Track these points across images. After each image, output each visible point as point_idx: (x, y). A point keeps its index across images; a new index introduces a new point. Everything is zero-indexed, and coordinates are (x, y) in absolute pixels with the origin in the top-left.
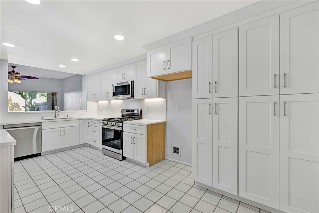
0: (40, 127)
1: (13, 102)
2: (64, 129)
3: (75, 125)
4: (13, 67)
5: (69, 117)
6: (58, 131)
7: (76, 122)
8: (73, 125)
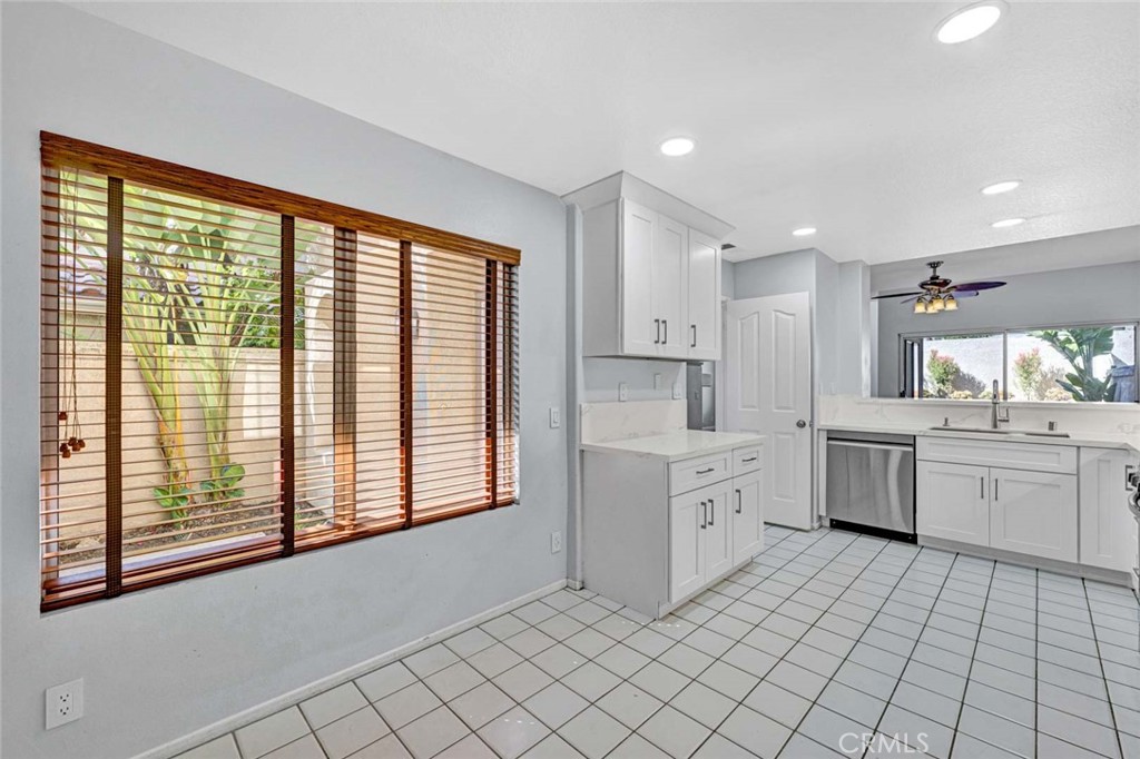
0: (911, 449)
1: (1045, 368)
2: (995, 473)
3: (1052, 465)
4: (934, 265)
5: (1058, 431)
6: (974, 477)
7: (1059, 454)
8: (1038, 465)
